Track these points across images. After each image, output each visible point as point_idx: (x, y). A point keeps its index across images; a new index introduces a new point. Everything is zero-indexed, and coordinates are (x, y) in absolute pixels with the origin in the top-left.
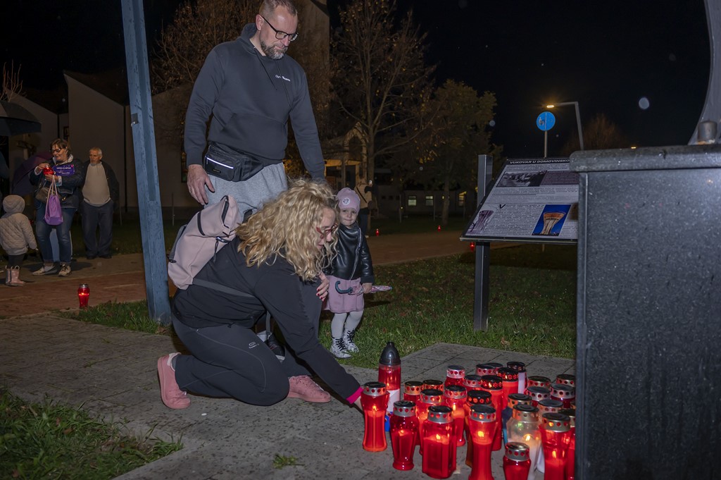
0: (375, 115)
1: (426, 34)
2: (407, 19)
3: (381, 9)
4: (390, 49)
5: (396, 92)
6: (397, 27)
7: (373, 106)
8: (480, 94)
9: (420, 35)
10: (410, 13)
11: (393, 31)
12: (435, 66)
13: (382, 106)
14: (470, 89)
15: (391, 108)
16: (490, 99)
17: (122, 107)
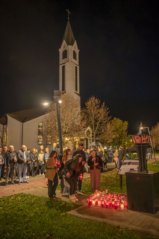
0: (95, 129)
1: (108, 109)
2: (103, 105)
3: (96, 103)
4: (99, 113)
5: (101, 123)
6: (100, 107)
7: (95, 128)
8: (124, 122)
9: (107, 109)
10: (104, 104)
11: (100, 108)
12: (111, 117)
13: (97, 127)
14: (121, 120)
15: (99, 127)
16: (126, 123)
17: (22, 123)
